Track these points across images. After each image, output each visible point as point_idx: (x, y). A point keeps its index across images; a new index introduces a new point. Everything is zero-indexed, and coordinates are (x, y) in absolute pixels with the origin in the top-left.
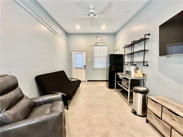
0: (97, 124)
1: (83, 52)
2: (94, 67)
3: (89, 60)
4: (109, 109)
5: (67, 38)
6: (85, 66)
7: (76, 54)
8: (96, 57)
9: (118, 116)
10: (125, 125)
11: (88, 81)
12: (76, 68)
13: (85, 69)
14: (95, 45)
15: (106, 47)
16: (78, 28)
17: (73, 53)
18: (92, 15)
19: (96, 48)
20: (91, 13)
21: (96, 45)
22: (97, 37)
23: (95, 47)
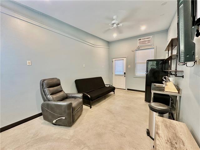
0: (101, 125)
1: (123, 59)
2: (136, 75)
3: (129, 66)
4: (123, 119)
5: (109, 47)
6: (125, 73)
7: (116, 61)
8: (138, 63)
9: (126, 128)
10: (125, 137)
11: (128, 89)
12: (116, 75)
13: (125, 76)
14: (137, 49)
15: (153, 50)
16: (115, 36)
17: (114, 60)
18: (115, 25)
19: (139, 53)
20: (113, 24)
21: (139, 49)
22: (139, 40)
23: (138, 51)
